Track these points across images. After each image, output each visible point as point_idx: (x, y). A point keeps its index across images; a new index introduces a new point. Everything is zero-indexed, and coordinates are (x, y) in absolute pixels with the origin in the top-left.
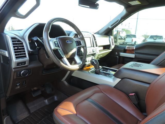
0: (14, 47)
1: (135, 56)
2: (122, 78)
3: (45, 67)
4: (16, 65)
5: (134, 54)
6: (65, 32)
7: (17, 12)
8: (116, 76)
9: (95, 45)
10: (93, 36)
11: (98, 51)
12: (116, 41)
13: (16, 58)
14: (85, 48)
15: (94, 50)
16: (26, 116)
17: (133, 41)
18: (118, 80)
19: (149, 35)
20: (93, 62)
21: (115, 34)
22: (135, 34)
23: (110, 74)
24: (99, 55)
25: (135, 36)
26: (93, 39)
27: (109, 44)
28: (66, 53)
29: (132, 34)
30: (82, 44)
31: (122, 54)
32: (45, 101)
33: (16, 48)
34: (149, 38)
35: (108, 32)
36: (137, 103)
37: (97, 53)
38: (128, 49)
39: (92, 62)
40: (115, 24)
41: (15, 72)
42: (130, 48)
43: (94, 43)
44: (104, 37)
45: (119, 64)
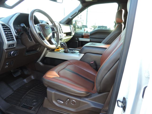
0: (5, 32)
1: (90, 40)
2: (84, 53)
3: (27, 48)
4: (8, 47)
5: (89, 38)
6: (39, 21)
7: (5, 3)
8: (80, 52)
9: (61, 32)
10: (59, 25)
11: (64, 37)
12: (75, 29)
13: (8, 40)
14: (57, 33)
15: (61, 36)
16: (11, 93)
17: (85, 31)
18: (83, 55)
19: (97, 26)
20: (63, 44)
21: (74, 24)
22: (86, 25)
23: (75, 52)
24: (64, 40)
25: (86, 27)
26: (60, 27)
27: (70, 31)
28: (46, 36)
29: (84, 25)
30: (55, 30)
31: (81, 39)
32: (24, 80)
33: (6, 33)
34: (97, 28)
35: (69, 22)
36: (95, 67)
37: (63, 38)
38: (85, 35)
39: (61, 44)
40: (73, 16)
41: (7, 52)
42: (86, 34)
43: (61, 30)
44: (66, 25)
45: (79, 47)
